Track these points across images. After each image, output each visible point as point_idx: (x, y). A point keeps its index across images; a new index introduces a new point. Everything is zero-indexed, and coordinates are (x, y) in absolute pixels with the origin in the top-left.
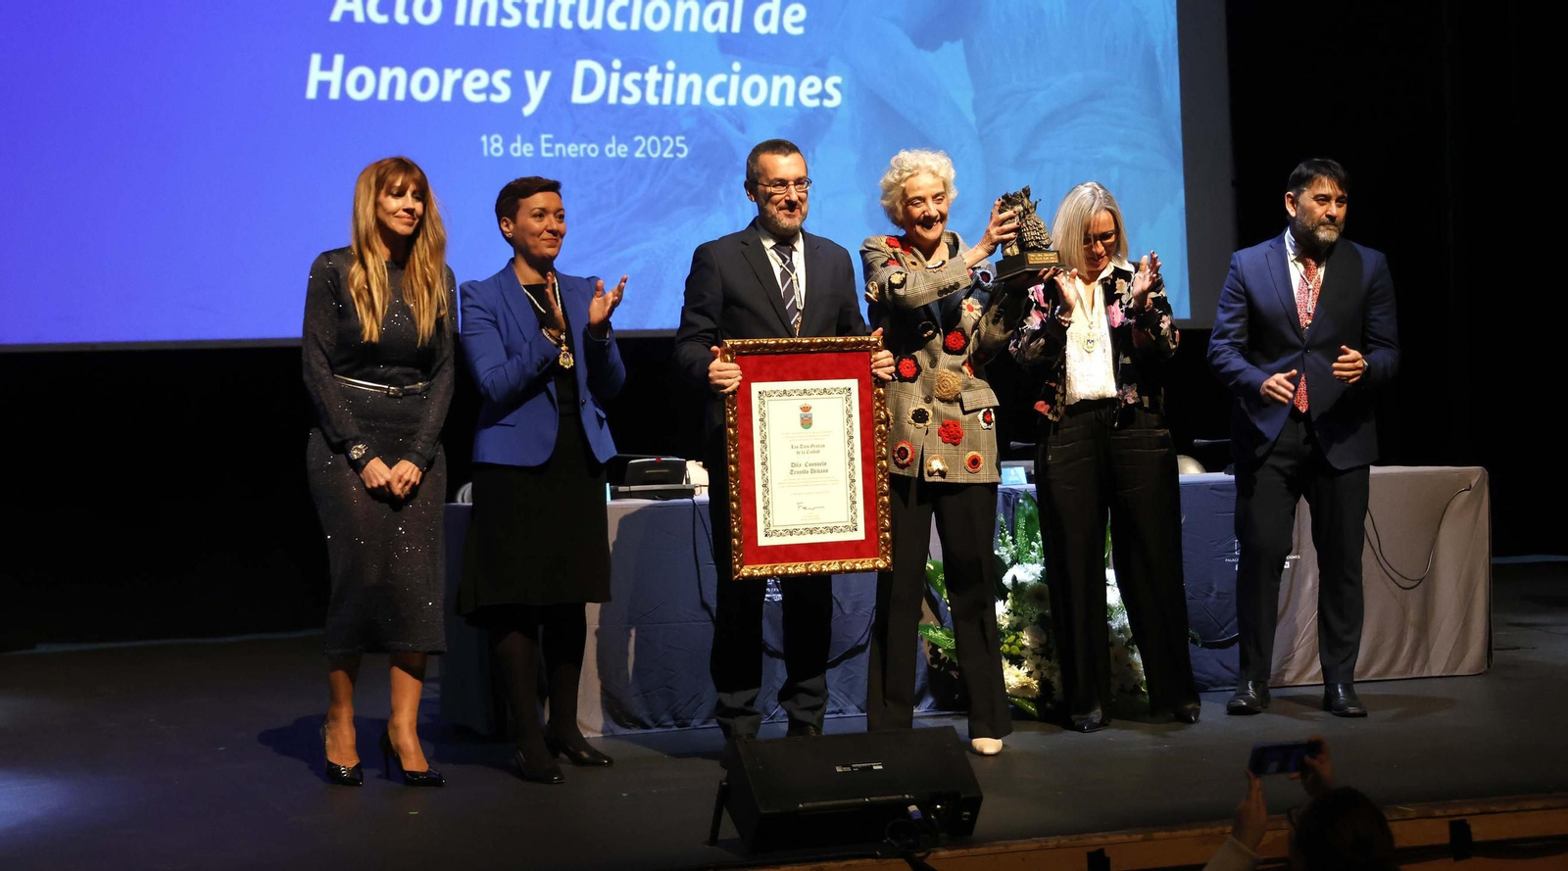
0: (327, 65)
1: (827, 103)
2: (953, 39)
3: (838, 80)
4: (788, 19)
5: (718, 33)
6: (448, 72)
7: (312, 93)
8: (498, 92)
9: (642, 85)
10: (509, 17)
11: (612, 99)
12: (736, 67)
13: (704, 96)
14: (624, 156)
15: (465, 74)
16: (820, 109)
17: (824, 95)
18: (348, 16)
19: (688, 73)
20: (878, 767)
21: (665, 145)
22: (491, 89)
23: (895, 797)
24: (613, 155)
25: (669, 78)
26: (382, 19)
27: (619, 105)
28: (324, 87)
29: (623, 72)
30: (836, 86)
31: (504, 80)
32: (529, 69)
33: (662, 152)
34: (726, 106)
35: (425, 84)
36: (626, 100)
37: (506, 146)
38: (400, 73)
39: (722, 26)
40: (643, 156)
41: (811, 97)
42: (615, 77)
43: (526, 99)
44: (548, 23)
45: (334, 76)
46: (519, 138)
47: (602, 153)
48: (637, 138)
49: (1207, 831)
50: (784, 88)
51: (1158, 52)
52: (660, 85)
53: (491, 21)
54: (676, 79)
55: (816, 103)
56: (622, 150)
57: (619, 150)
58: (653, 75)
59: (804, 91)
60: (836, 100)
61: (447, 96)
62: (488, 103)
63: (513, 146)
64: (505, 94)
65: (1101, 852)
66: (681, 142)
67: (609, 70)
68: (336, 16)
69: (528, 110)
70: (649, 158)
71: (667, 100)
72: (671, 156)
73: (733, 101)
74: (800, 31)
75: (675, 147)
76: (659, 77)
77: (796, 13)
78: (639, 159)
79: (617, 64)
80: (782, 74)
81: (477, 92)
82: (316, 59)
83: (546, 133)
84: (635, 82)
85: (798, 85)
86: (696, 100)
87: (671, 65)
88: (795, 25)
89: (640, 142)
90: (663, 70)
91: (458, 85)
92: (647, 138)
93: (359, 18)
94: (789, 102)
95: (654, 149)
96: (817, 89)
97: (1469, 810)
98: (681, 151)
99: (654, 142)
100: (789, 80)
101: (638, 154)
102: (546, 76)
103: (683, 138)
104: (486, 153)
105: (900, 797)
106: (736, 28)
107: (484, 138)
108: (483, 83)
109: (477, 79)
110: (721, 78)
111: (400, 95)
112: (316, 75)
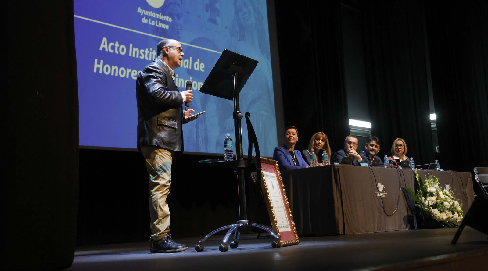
0: (99, 63)
4: (201, 67)
5: (186, 68)
6: (128, 69)
7: (95, 71)
15: (132, 70)
18: (104, 49)
19: (181, 78)
26: (112, 51)
28: (98, 69)
35: (122, 72)
38: (116, 68)
39: (187, 67)
45: (101, 66)
53: (137, 56)
61: (128, 76)
68: (101, 49)
82: (96, 60)
86: (183, 86)
88: (202, 69)
91: (130, 73)
93: (107, 50)
106: (190, 68)
111: (116, 75)
112: (96, 66)
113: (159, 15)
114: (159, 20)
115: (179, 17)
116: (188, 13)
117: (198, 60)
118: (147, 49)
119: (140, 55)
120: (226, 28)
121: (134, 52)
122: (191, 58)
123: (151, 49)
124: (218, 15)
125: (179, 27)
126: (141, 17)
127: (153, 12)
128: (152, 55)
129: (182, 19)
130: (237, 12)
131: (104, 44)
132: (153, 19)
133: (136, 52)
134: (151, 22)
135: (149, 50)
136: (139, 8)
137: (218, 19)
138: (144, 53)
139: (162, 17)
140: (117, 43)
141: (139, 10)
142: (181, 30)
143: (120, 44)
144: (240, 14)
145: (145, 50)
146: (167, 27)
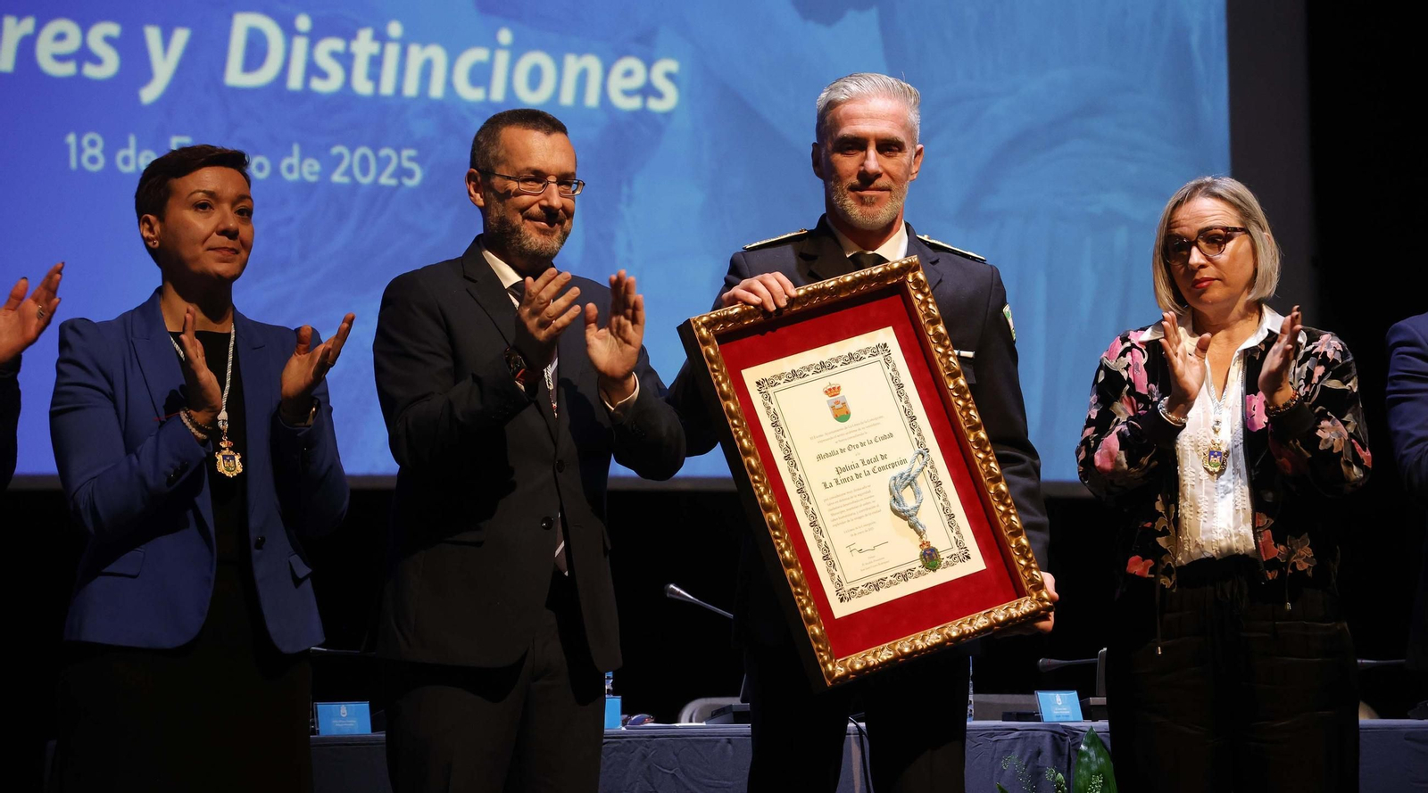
1: (655, 105)
2: (862, 6)
3: (671, 65)
6: (9, 23)
8: (97, 61)
9: (346, 60)
11: (295, 82)
12: (505, 36)
13: (449, 84)
14: (313, 179)
15: (39, 27)
16: (643, 115)
17: (648, 91)
19: (424, 43)
21: (383, 164)
22: (84, 55)
24: (294, 176)
25: (392, 51)
27: (307, 94)
29: (314, 37)
30: (670, 76)
31: (109, 40)
32: (153, 22)
33: (379, 173)
34: (487, 102)
36: (318, 85)
37: (109, 153)
40: (346, 180)
41: (627, 93)
42: (300, 45)
43: (147, 75)
46: (132, 140)
47: (276, 172)
48: (336, 150)
50: (583, 77)
51: (1195, 39)
52: (376, 63)
54: (404, 54)
55: (634, 103)
56: (310, 170)
57: (306, 169)
58: (364, 45)
59: (617, 83)
60: (670, 98)
61: (6, 67)
62: (79, 79)
63: (121, 154)
64: (109, 65)
66: (411, 159)
67: (290, 32)
69: (149, 94)
70: (355, 185)
71: (387, 88)
72: (393, 182)
73: (498, 94)
75: (399, 165)
76: (374, 48)
78: (340, 186)
79: (303, 23)
80: (580, 52)
81: (61, 58)
83: (179, 133)
84: (335, 55)
85: (607, 72)
86: (437, 91)
87: (395, 29)
89: (340, 158)
90: (381, 37)
91: (27, 47)
92: (352, 151)
94: (592, 99)
95: (365, 171)
96: (638, 80)
98: (410, 174)
99: (364, 159)
100: (593, 64)
101: (338, 177)
102: (181, 37)
103: (412, 153)
104: (73, 164)
107: (71, 139)
108: (72, 44)
109: (61, 37)
110: (478, 55)
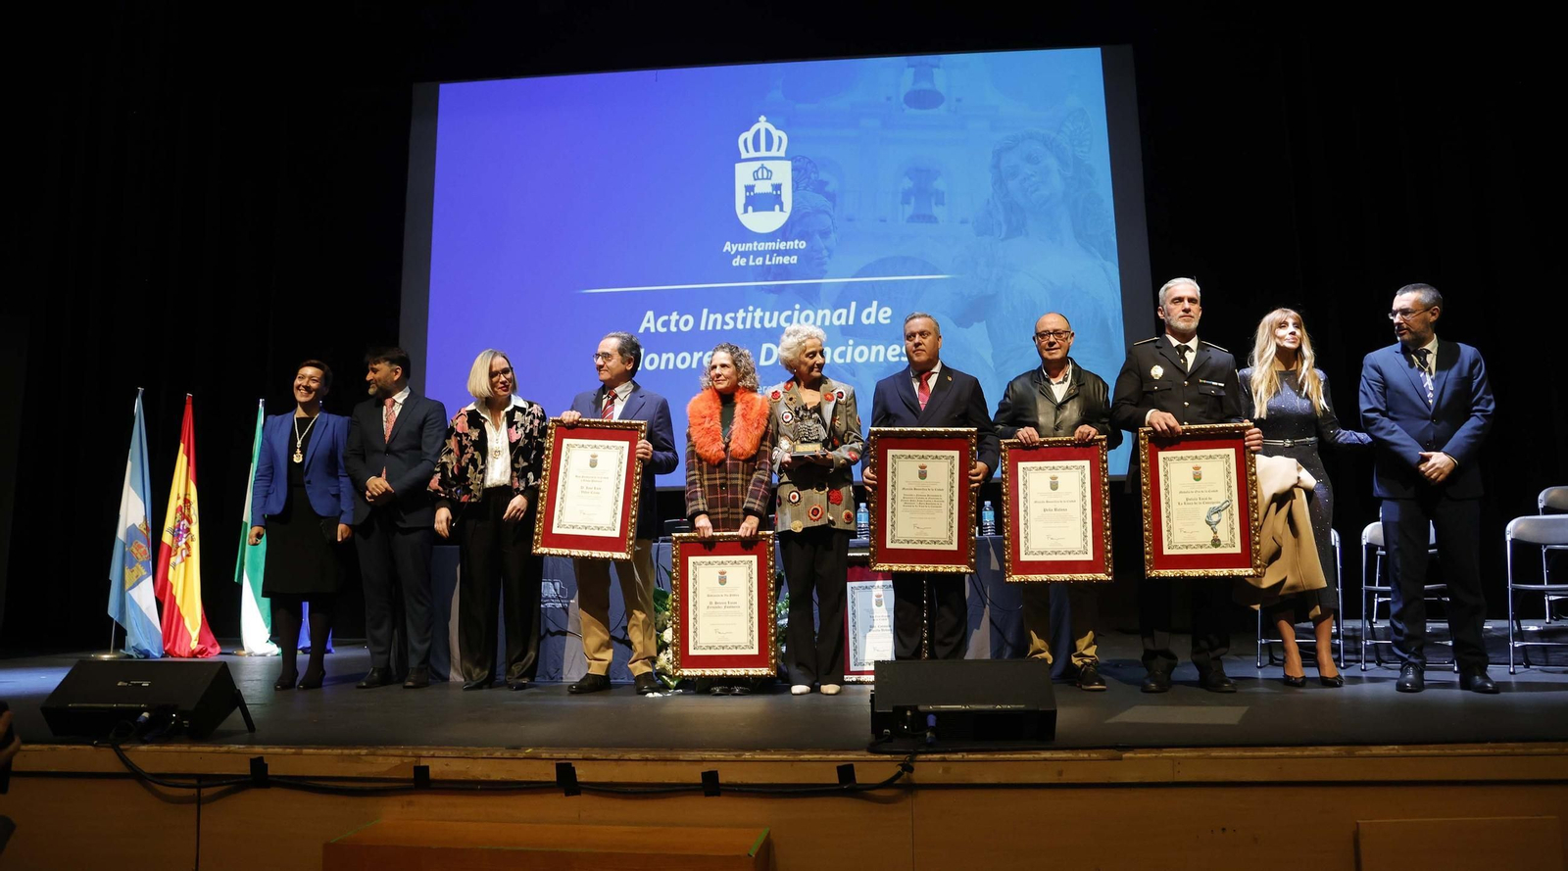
2: (979, 321)
4: (881, 315)
5: (841, 326)
6: (695, 354)
10: (728, 324)
12: (851, 342)
13: (832, 358)
15: (703, 355)
18: (647, 329)
20: (145, 684)
23: (134, 705)
26: (665, 330)
34: (845, 363)
35: (684, 360)
38: (671, 355)
39: (843, 321)
41: (893, 356)
44: (748, 326)
49: (346, 752)
51: (1110, 322)
53: (718, 327)
55: (897, 359)
59: (890, 353)
61: (694, 366)
65: (261, 759)
68: (641, 330)
74: (888, 321)
77: (885, 312)
80: (877, 345)
85: (886, 350)
88: (885, 318)
93: (653, 330)
94: (881, 359)
97: (573, 755)
100: (882, 348)
105: (138, 706)
106: (851, 322)
110: (843, 348)
111: (671, 366)
113: (774, 244)
114: (772, 252)
115: (825, 234)
116: (850, 220)
117: (875, 303)
118: (741, 311)
119: (724, 323)
120: (963, 222)
121: (710, 320)
122: (853, 304)
123: (751, 308)
124: (940, 202)
125: (825, 253)
126: (730, 257)
127: (758, 243)
128: (753, 318)
129: (833, 236)
130: (1000, 181)
131: (649, 321)
132: (762, 254)
133: (716, 320)
134: (754, 261)
135: (746, 311)
136: (728, 243)
137: (937, 211)
138: (735, 319)
139: (782, 246)
140: (675, 314)
141: (728, 247)
142: (829, 256)
143: (681, 315)
144: (1012, 185)
145: (736, 312)
146: (794, 259)
